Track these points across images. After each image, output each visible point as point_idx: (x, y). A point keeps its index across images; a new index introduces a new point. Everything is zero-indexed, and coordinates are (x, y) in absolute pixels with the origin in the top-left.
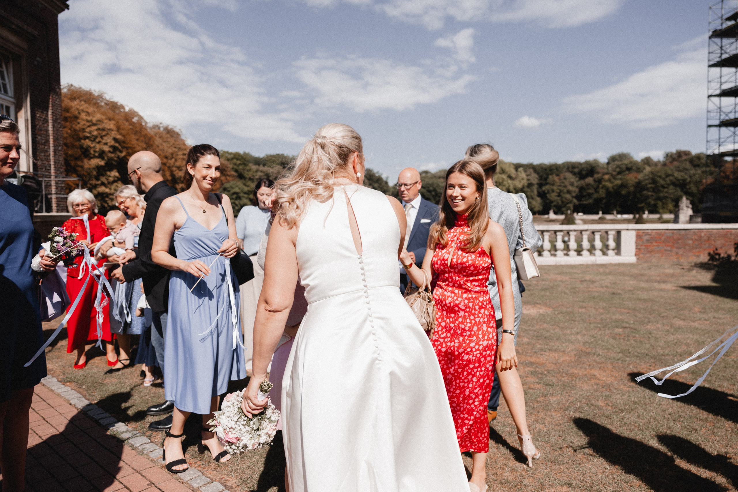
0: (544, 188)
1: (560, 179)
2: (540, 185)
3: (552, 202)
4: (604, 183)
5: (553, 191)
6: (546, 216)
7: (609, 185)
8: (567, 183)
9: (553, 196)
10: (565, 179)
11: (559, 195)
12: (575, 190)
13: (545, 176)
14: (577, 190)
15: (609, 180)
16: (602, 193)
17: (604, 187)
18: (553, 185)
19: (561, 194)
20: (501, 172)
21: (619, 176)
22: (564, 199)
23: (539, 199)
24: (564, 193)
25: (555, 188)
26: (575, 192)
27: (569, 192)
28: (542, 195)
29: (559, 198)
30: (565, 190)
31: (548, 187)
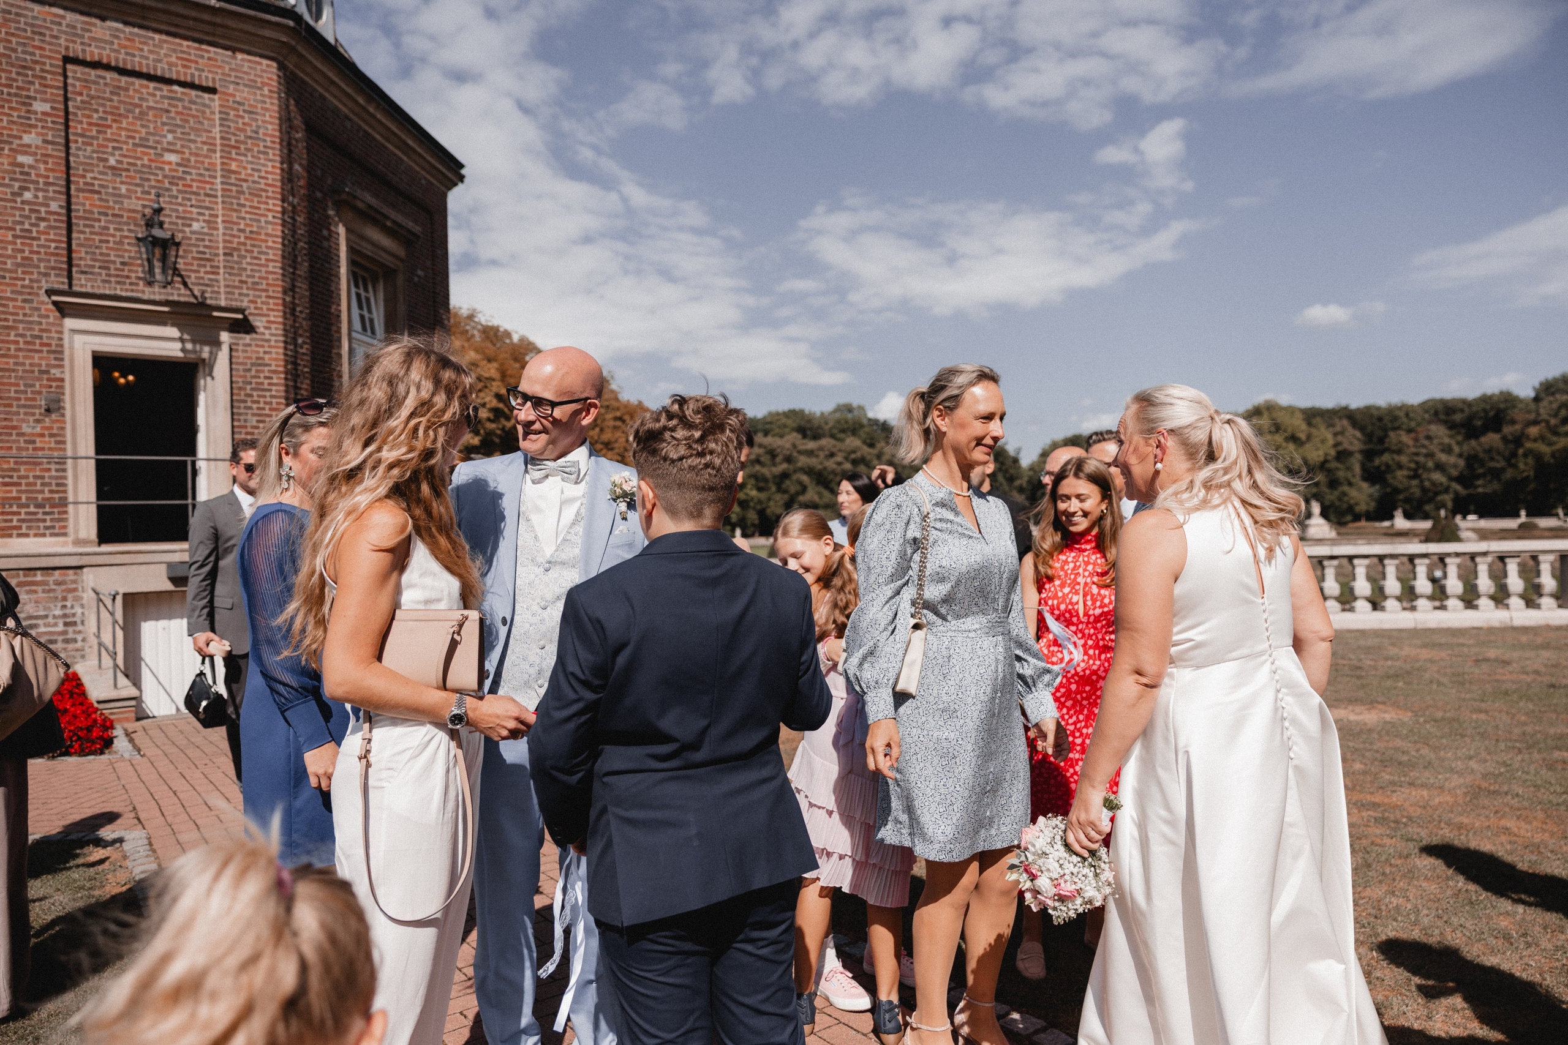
0: (1378, 461)
1: (1416, 440)
2: (1369, 454)
3: (1397, 491)
4: (1529, 445)
5: (1400, 467)
6: (1386, 524)
7: (1542, 448)
8: (1434, 448)
9: (1399, 478)
10: (1429, 438)
11: (1416, 476)
12: (1454, 461)
13: (1379, 433)
14: (1462, 463)
15: (1542, 438)
16: (1525, 467)
17: (1530, 453)
18: (1399, 452)
19: (1421, 472)
20: (1273, 429)
22: (1427, 484)
23: (1365, 485)
24: (1429, 470)
25: (1404, 459)
26: (1455, 466)
27: (1440, 467)
28: (1373, 476)
29: (1415, 482)
30: (1430, 464)
31: (1386, 457)
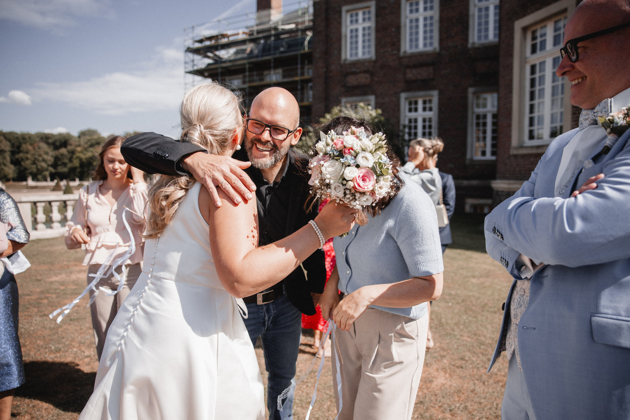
0: (17, 156)
1: (34, 148)
2: (13, 153)
3: (26, 169)
4: (78, 154)
5: (27, 159)
6: (24, 183)
7: (83, 156)
8: (41, 152)
9: (27, 164)
10: (39, 148)
11: (34, 163)
12: (50, 159)
14: (52, 159)
15: (81, 152)
16: (76, 163)
17: (78, 157)
18: (27, 153)
19: (36, 162)
21: (91, 149)
22: (39, 167)
23: (12, 167)
24: (39, 161)
25: (29, 156)
26: (50, 160)
27: (44, 160)
28: (16, 162)
29: (34, 166)
30: (40, 159)
31: (21, 155)
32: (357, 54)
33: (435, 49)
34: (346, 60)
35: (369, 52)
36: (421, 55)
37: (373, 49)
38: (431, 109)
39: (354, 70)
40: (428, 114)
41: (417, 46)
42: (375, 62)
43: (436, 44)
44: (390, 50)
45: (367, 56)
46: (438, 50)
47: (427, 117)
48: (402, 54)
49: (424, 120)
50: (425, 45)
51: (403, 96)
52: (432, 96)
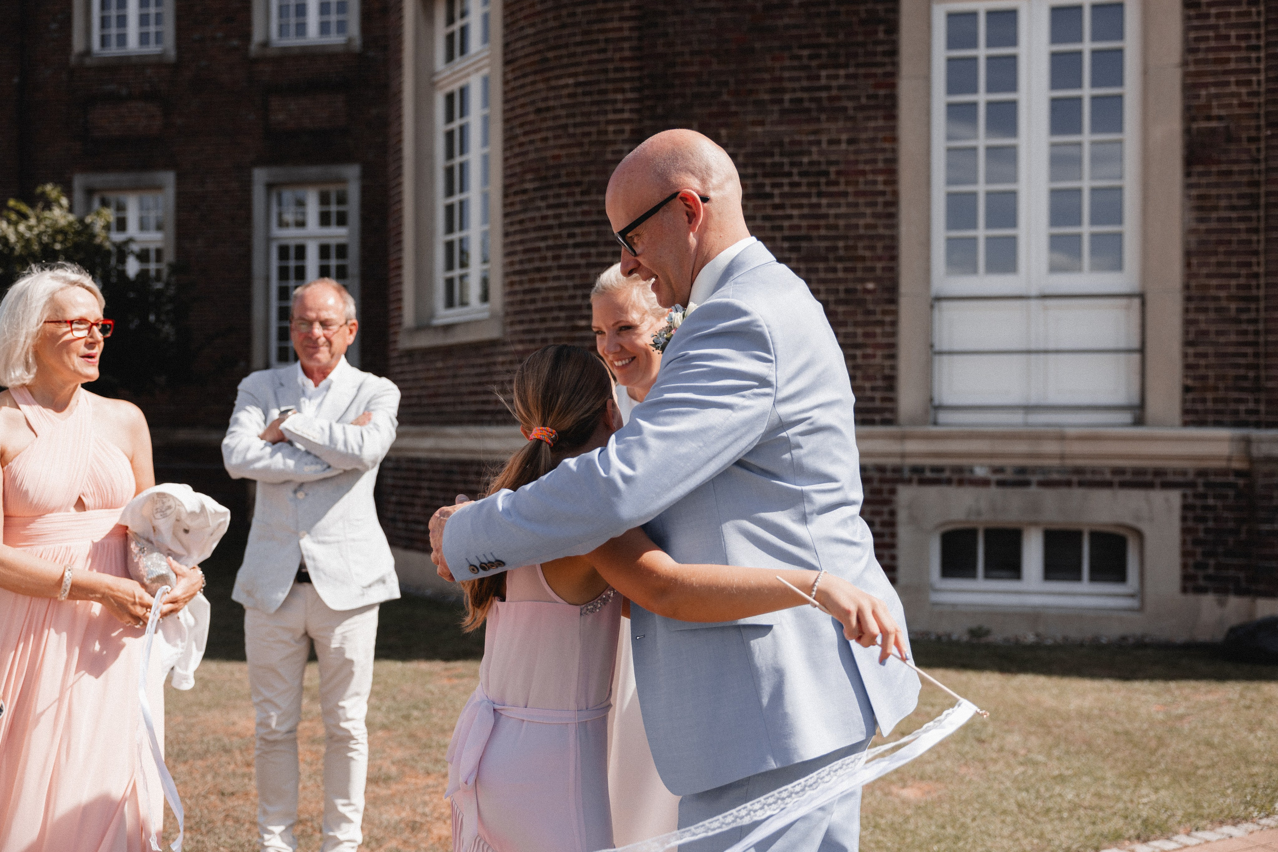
32: (122, 40)
33: (350, 40)
34: (88, 52)
35: (159, 36)
36: (310, 55)
37: (169, 28)
38: (342, 220)
39: (112, 87)
40: (337, 234)
41: (301, 29)
42: (177, 67)
43: (354, 29)
44: (219, 34)
45: (153, 49)
46: (357, 43)
47: (333, 242)
48: (254, 48)
49: (324, 251)
50: (324, 28)
51: (260, 176)
52: (343, 181)
